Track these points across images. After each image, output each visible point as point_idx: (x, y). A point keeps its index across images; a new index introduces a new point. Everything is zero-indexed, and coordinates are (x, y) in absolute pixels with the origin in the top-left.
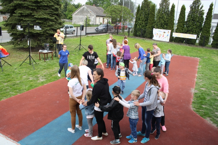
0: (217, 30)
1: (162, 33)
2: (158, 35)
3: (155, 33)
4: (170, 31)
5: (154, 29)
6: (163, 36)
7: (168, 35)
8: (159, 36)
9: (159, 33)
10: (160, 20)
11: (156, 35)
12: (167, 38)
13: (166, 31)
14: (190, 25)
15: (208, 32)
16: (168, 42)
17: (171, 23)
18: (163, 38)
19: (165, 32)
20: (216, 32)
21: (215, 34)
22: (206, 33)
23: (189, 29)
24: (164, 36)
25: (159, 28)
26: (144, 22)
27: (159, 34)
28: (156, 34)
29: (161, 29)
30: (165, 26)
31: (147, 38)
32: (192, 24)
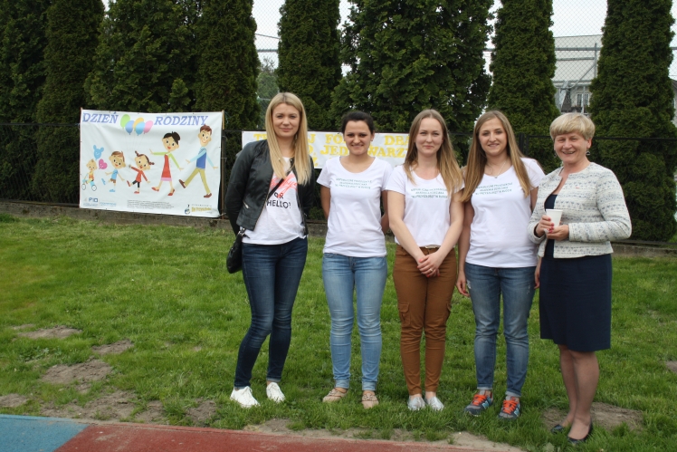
0: (611, 78)
1: (155, 147)
2: (121, 164)
3: (98, 152)
4: (215, 119)
5: (83, 111)
6: (166, 174)
7: (201, 162)
8: (133, 175)
9: (128, 146)
10: (132, 35)
11: (111, 168)
12: (196, 186)
13: (185, 123)
14: (384, 57)
15: (535, 102)
16: (213, 223)
17: (227, 56)
18: (166, 187)
19: (176, 137)
20: (608, 98)
21: (601, 115)
22: (525, 111)
23: (380, 89)
24: (172, 169)
25: (126, 108)
26: (23, 69)
27: (130, 159)
28: (106, 156)
29: (144, 109)
30: (178, 83)
31: (49, 200)
32: (401, 45)
